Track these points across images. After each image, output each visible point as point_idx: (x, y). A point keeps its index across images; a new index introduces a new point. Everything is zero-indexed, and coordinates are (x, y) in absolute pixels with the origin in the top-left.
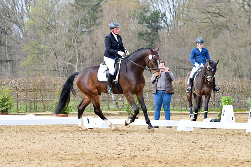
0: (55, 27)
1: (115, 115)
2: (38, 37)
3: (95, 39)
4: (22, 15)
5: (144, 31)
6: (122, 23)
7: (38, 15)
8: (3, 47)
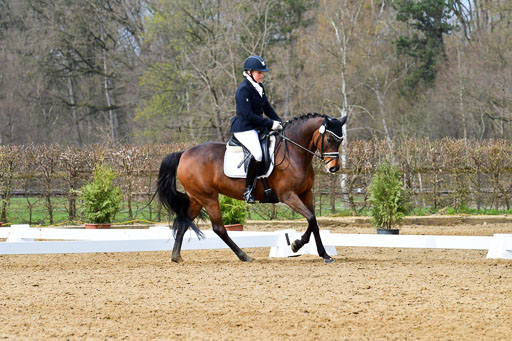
0: (211, 32)
1: (347, 225)
2: (175, 54)
3: (301, 57)
4: (138, 5)
5: (411, 37)
6: (361, 20)
7: (173, 6)
8: (97, 77)
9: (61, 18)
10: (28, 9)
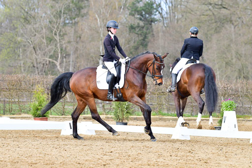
0: (34, 18)
2: (15, 28)
3: (80, 32)
5: (136, 24)
6: (111, 14)
7: (15, 4)
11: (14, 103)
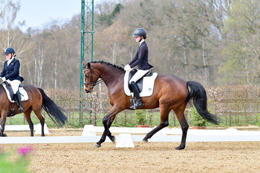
2: (240, 39)
4: (221, 13)
7: (240, 14)
8: (199, 51)
9: (181, 20)
10: (164, 15)
11: (241, 114)
